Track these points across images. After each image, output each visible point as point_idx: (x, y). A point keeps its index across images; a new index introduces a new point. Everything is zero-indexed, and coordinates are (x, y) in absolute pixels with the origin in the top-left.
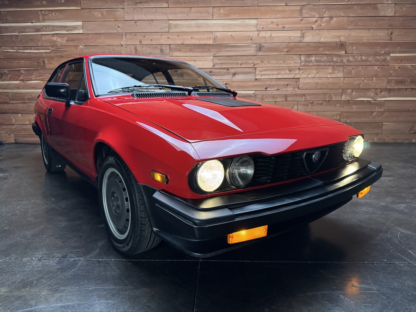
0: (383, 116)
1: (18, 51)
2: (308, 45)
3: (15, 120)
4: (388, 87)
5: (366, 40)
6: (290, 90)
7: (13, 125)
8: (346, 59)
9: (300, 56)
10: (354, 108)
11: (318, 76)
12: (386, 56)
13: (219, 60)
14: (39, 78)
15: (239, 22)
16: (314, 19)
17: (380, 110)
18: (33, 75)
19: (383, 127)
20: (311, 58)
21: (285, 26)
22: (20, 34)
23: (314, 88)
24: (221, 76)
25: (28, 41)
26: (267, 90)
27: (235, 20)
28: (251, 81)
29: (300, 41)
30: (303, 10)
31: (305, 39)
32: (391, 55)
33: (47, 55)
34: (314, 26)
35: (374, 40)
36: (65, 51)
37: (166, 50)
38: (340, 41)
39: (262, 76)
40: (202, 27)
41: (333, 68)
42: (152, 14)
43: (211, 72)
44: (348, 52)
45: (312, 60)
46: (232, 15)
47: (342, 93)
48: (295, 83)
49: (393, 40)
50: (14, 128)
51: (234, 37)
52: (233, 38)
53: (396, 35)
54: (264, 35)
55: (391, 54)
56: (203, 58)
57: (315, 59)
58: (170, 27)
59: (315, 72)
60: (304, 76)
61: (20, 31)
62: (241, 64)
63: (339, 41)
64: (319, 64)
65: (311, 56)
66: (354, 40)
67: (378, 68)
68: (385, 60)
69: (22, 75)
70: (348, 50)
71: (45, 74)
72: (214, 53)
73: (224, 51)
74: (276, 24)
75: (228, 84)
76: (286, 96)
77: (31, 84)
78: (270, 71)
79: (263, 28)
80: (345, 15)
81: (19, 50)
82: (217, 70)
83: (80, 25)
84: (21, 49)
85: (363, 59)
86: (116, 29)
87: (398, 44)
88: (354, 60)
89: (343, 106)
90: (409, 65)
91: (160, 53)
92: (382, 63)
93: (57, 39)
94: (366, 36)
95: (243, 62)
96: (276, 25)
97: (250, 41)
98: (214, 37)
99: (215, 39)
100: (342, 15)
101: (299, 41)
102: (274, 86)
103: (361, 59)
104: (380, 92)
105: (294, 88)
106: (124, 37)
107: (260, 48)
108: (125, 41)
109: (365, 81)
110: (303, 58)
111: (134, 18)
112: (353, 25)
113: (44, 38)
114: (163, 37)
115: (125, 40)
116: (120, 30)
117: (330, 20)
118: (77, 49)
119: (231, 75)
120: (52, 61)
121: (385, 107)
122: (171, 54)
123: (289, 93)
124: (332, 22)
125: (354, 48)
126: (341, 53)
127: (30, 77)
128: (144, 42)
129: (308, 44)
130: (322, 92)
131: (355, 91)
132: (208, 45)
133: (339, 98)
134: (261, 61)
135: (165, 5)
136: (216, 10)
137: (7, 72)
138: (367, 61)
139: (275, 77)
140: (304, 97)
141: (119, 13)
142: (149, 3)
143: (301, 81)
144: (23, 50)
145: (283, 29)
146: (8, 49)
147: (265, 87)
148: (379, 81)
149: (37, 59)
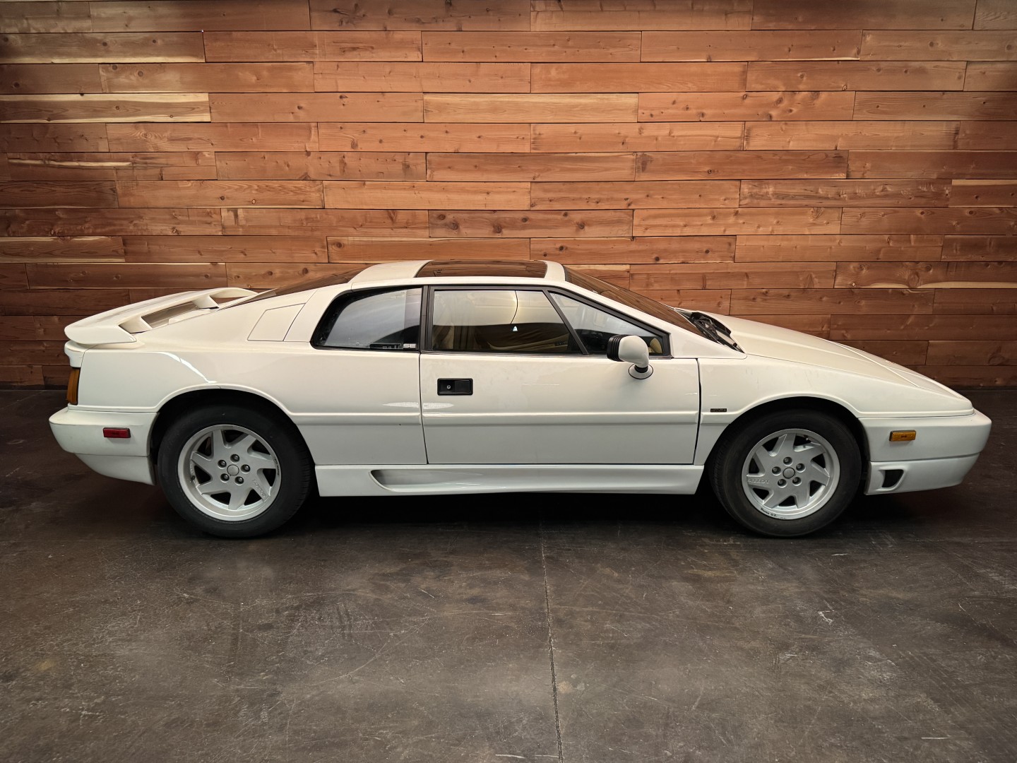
0: (931, 325)
1: (47, 162)
2: (759, 157)
3: (44, 331)
4: (943, 257)
5: (896, 146)
6: (713, 263)
7: (40, 342)
8: (850, 190)
9: (738, 183)
10: (864, 307)
11: (780, 230)
12: (942, 186)
13: (546, 191)
14: (104, 230)
15: (595, 101)
16: (775, 96)
17: (924, 313)
18: (88, 222)
19: (929, 351)
20: (766, 188)
21: (704, 111)
22: (51, 122)
23: (771, 260)
24: (548, 231)
25: (71, 138)
26: (658, 262)
27: (585, 96)
28: (622, 242)
29: (740, 147)
30: (749, 75)
31: (752, 143)
32: (953, 183)
33: (121, 173)
34: (774, 113)
35: (914, 146)
36: (168, 165)
37: (416, 165)
38: (836, 149)
39: (646, 229)
40: (505, 111)
41: (817, 212)
42: (384, 78)
43: (525, 220)
44: (853, 175)
45: (767, 193)
46: (578, 83)
47: (836, 271)
48: (727, 246)
49: (960, 147)
50: (40, 350)
51: (583, 137)
52: (578, 140)
53: (966, 135)
54: (656, 133)
55: (953, 180)
56: (508, 188)
57: (773, 191)
58: (427, 111)
59: (775, 222)
60: (749, 230)
61: (51, 113)
62: (598, 203)
63: (834, 149)
64: (783, 202)
65: (765, 184)
66: (868, 145)
67: (922, 213)
68: (938, 195)
69: (59, 223)
70: (854, 169)
71: (117, 219)
72: (532, 175)
73: (558, 170)
74: (684, 106)
75: (567, 248)
76: (704, 278)
77: (84, 244)
78: (668, 219)
79: (652, 115)
80: (848, 87)
81: (49, 160)
82: (541, 216)
83: (206, 102)
84: (56, 158)
85: (887, 191)
86: (293, 113)
87: (971, 157)
88: (866, 194)
89: (838, 301)
90: (994, 207)
91: (402, 172)
92: (933, 201)
93: (146, 135)
94: (897, 137)
95: (602, 197)
96: (683, 109)
97: (621, 147)
98: (533, 136)
99: (535, 141)
100: (840, 87)
101: (735, 148)
102: (674, 253)
103: (882, 191)
104: (923, 269)
105: (723, 257)
106: (313, 132)
107: (643, 163)
108: (315, 142)
109: (891, 244)
110: (746, 188)
111: (337, 86)
112: (867, 111)
113: (113, 132)
114: (408, 134)
115: (316, 139)
116: (302, 115)
117: (813, 99)
118: (197, 160)
119: (575, 228)
120: (135, 188)
121: (935, 305)
122: (430, 176)
123: (712, 271)
124: (818, 102)
125: (867, 164)
126: (836, 176)
127: (79, 227)
128: (362, 146)
129: (759, 155)
130: (789, 270)
131: (866, 266)
132: (519, 156)
133: (828, 284)
134: (646, 195)
135: (415, 56)
136: (538, 69)
137: (22, 214)
138: (897, 195)
139: (678, 232)
140: (746, 279)
141: (300, 73)
142: (374, 51)
143: (741, 242)
144: (61, 161)
145: (701, 118)
146: (22, 157)
147: (655, 256)
148: (923, 245)
149: (97, 183)
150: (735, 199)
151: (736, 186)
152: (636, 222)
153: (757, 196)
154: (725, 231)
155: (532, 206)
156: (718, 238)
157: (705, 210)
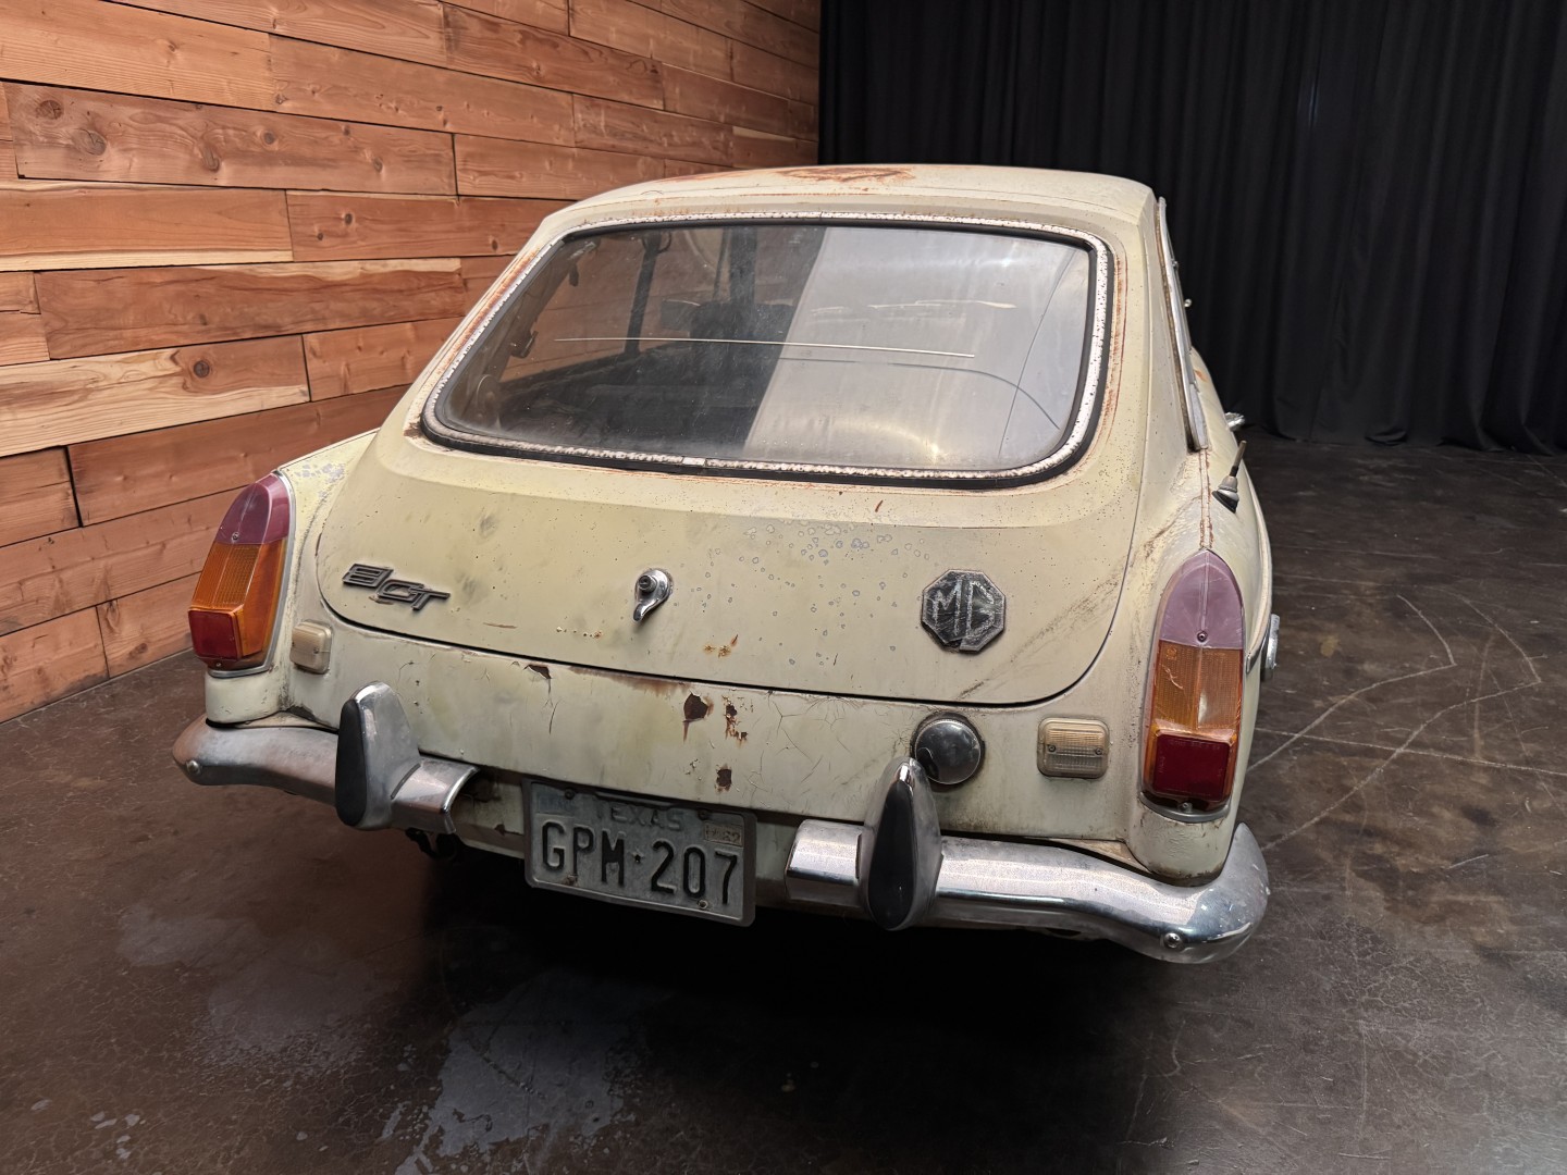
155: (278, 101)
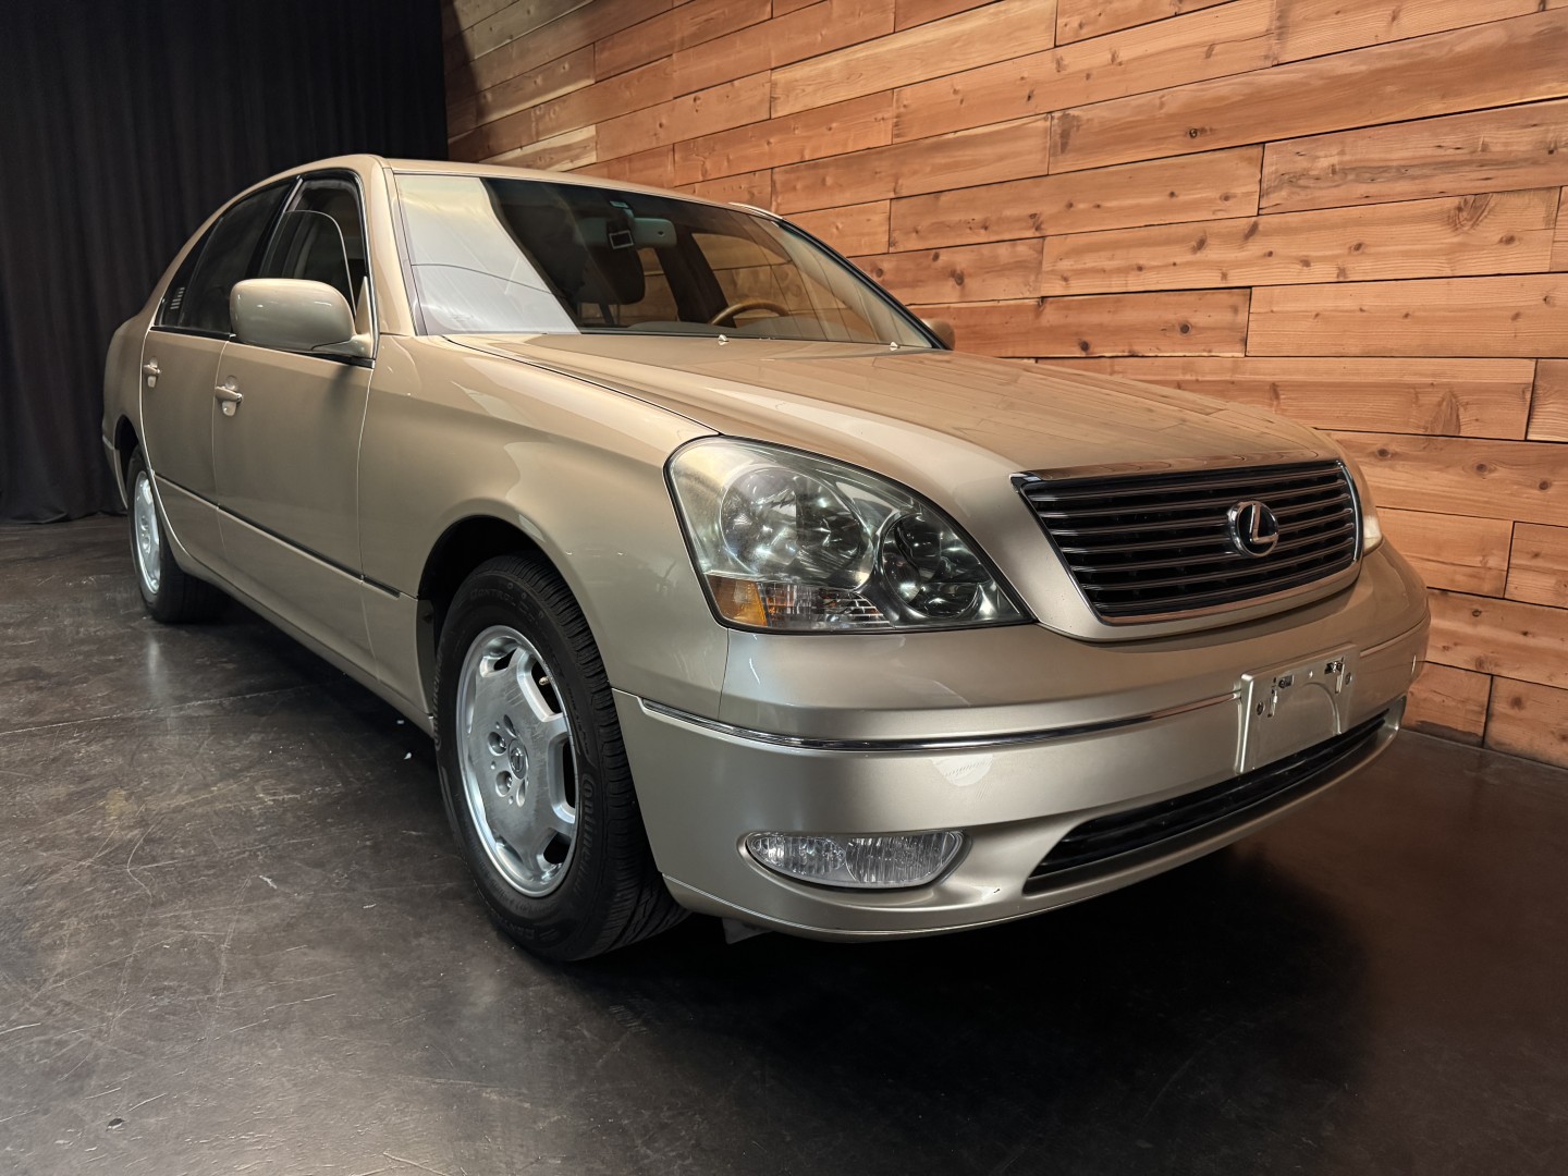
150: (1248, 194)
151: (1250, 160)
152: (1046, 267)
153: (1302, 182)
154: (1224, 276)
156: (1209, 296)
157: (1181, 229)
